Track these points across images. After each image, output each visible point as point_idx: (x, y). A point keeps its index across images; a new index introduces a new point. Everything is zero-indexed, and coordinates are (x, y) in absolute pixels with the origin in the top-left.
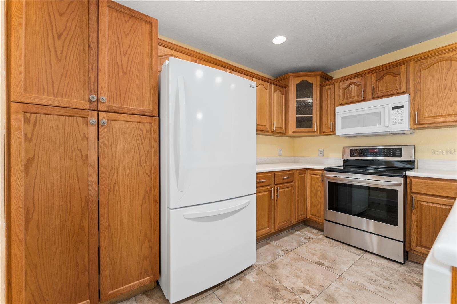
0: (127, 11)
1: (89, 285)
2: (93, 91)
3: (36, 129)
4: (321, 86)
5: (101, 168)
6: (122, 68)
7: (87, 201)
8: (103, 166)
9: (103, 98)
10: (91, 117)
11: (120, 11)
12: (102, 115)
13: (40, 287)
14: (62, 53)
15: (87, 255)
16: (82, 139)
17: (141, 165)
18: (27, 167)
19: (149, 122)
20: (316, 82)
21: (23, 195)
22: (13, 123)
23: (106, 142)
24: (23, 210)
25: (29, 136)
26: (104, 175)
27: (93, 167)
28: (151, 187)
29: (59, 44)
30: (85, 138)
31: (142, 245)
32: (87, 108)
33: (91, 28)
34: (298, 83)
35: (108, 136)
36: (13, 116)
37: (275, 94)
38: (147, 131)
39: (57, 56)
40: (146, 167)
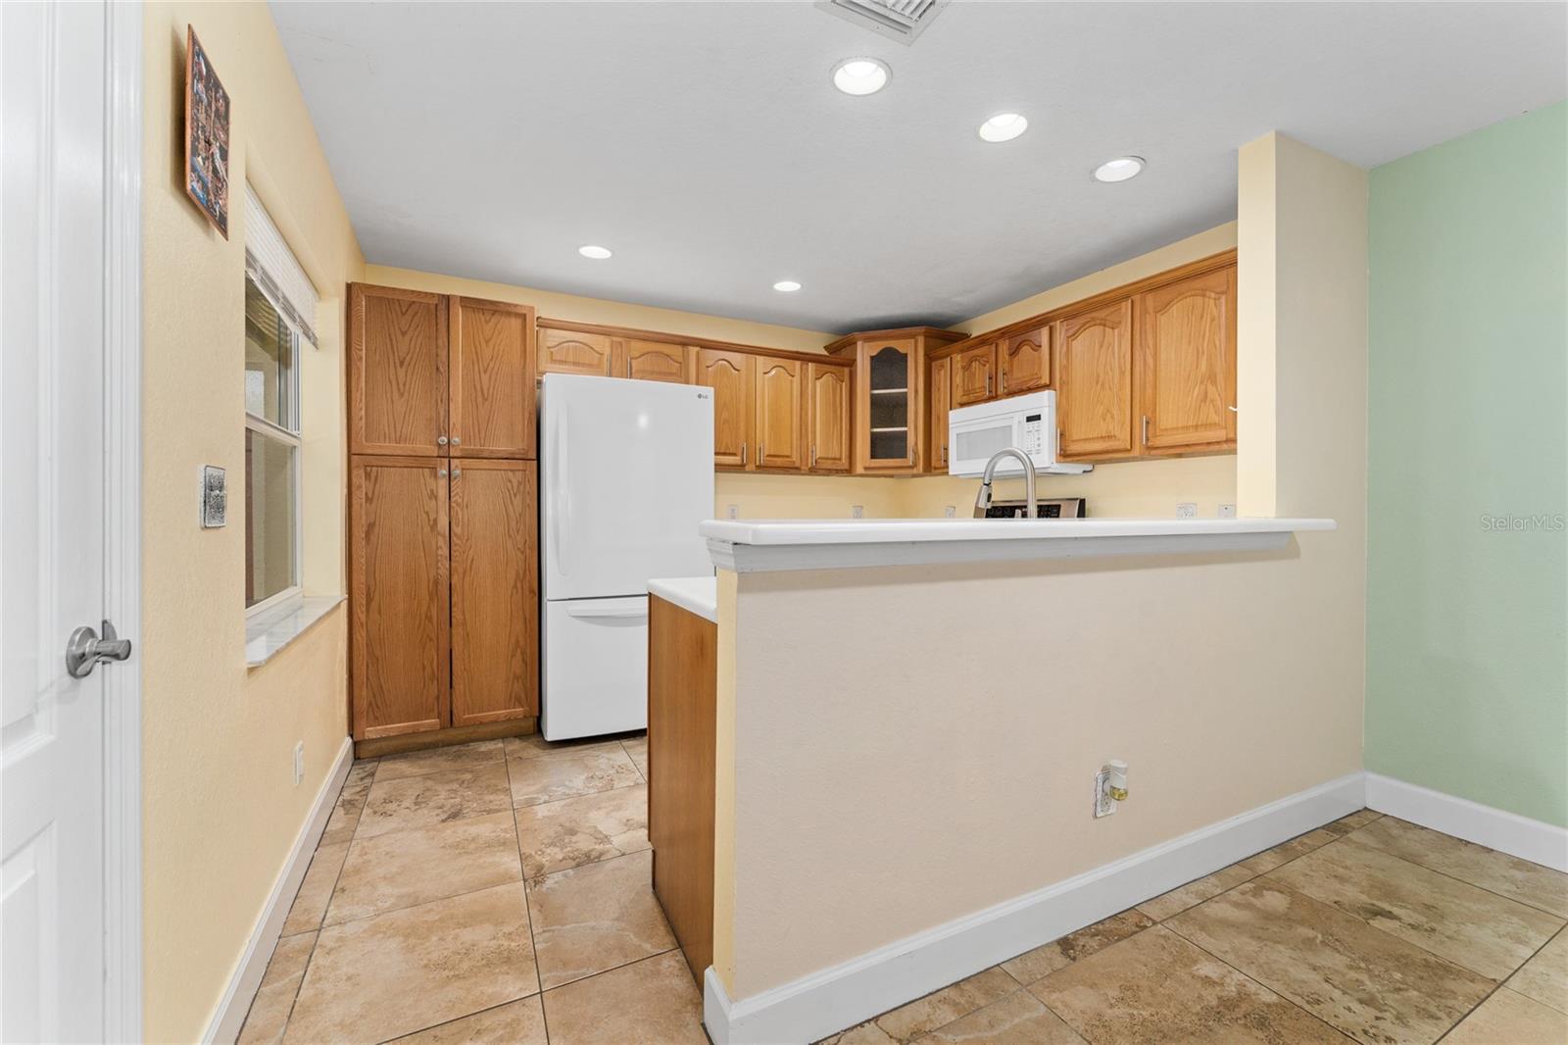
0: (489, 307)
1: (438, 698)
2: (443, 431)
3: (377, 486)
4: (930, 359)
5: (454, 538)
6: (482, 393)
7: (436, 582)
8: (456, 535)
9: (456, 440)
10: (441, 468)
11: (479, 309)
12: (455, 462)
13: (381, 687)
14: (404, 385)
15: (436, 657)
16: (430, 498)
17: (510, 536)
18: (368, 534)
19: (521, 468)
20: (913, 350)
21: (364, 568)
22: (354, 480)
23: (460, 500)
24: (364, 587)
25: (370, 495)
26: (458, 548)
27: (444, 536)
28: (525, 571)
29: (401, 373)
30: (434, 496)
31: (512, 657)
32: (436, 455)
33: (440, 342)
34: (874, 354)
35: (463, 492)
36: (354, 473)
37: (818, 383)
38: (519, 483)
39: (399, 390)
40: (518, 538)
